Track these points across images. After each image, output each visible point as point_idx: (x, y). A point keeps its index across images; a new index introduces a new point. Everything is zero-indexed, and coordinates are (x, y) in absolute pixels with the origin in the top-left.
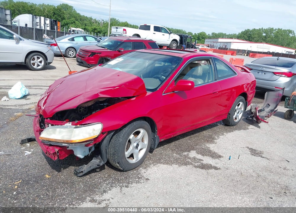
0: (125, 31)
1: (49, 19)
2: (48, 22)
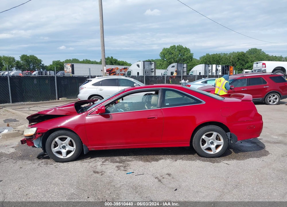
0: (264, 65)
1: (221, 66)
2: (220, 68)
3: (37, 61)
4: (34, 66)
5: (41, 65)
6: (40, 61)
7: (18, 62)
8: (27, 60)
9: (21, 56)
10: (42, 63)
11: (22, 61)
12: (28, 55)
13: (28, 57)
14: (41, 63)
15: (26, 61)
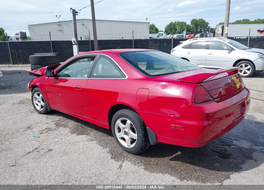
3: (204, 24)
4: (201, 29)
5: (208, 27)
6: (207, 24)
7: (188, 26)
8: (196, 23)
9: (191, 21)
10: (209, 25)
11: (192, 25)
12: (198, 19)
13: (197, 21)
14: (207, 26)
15: (195, 25)
